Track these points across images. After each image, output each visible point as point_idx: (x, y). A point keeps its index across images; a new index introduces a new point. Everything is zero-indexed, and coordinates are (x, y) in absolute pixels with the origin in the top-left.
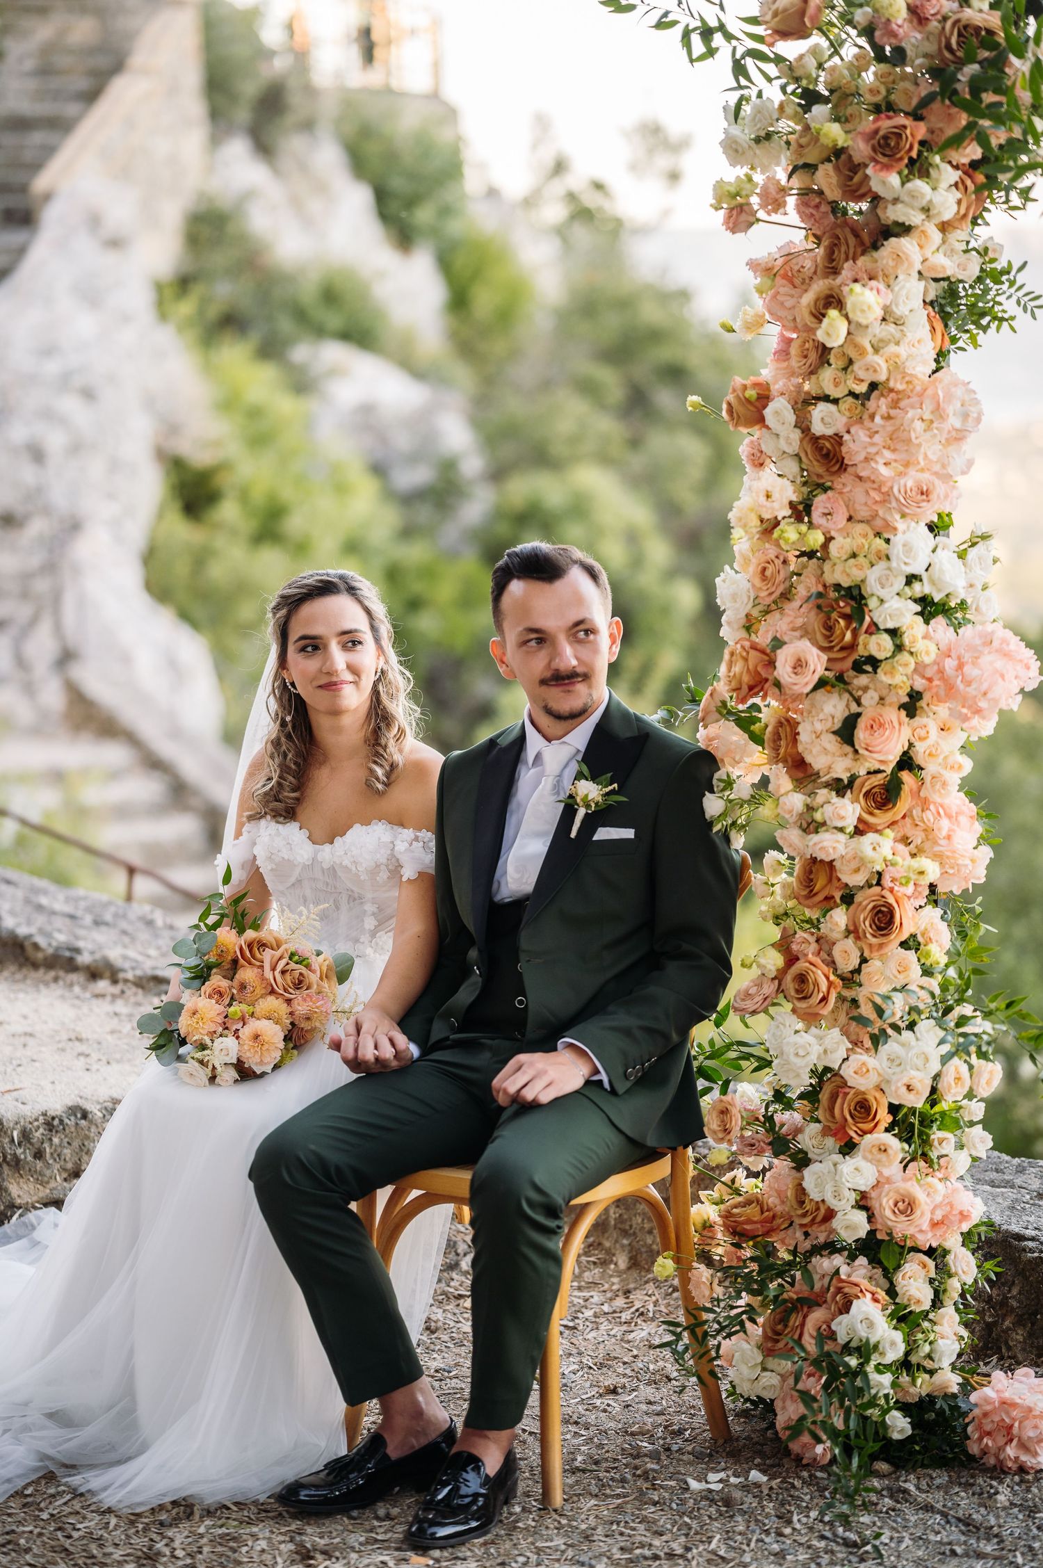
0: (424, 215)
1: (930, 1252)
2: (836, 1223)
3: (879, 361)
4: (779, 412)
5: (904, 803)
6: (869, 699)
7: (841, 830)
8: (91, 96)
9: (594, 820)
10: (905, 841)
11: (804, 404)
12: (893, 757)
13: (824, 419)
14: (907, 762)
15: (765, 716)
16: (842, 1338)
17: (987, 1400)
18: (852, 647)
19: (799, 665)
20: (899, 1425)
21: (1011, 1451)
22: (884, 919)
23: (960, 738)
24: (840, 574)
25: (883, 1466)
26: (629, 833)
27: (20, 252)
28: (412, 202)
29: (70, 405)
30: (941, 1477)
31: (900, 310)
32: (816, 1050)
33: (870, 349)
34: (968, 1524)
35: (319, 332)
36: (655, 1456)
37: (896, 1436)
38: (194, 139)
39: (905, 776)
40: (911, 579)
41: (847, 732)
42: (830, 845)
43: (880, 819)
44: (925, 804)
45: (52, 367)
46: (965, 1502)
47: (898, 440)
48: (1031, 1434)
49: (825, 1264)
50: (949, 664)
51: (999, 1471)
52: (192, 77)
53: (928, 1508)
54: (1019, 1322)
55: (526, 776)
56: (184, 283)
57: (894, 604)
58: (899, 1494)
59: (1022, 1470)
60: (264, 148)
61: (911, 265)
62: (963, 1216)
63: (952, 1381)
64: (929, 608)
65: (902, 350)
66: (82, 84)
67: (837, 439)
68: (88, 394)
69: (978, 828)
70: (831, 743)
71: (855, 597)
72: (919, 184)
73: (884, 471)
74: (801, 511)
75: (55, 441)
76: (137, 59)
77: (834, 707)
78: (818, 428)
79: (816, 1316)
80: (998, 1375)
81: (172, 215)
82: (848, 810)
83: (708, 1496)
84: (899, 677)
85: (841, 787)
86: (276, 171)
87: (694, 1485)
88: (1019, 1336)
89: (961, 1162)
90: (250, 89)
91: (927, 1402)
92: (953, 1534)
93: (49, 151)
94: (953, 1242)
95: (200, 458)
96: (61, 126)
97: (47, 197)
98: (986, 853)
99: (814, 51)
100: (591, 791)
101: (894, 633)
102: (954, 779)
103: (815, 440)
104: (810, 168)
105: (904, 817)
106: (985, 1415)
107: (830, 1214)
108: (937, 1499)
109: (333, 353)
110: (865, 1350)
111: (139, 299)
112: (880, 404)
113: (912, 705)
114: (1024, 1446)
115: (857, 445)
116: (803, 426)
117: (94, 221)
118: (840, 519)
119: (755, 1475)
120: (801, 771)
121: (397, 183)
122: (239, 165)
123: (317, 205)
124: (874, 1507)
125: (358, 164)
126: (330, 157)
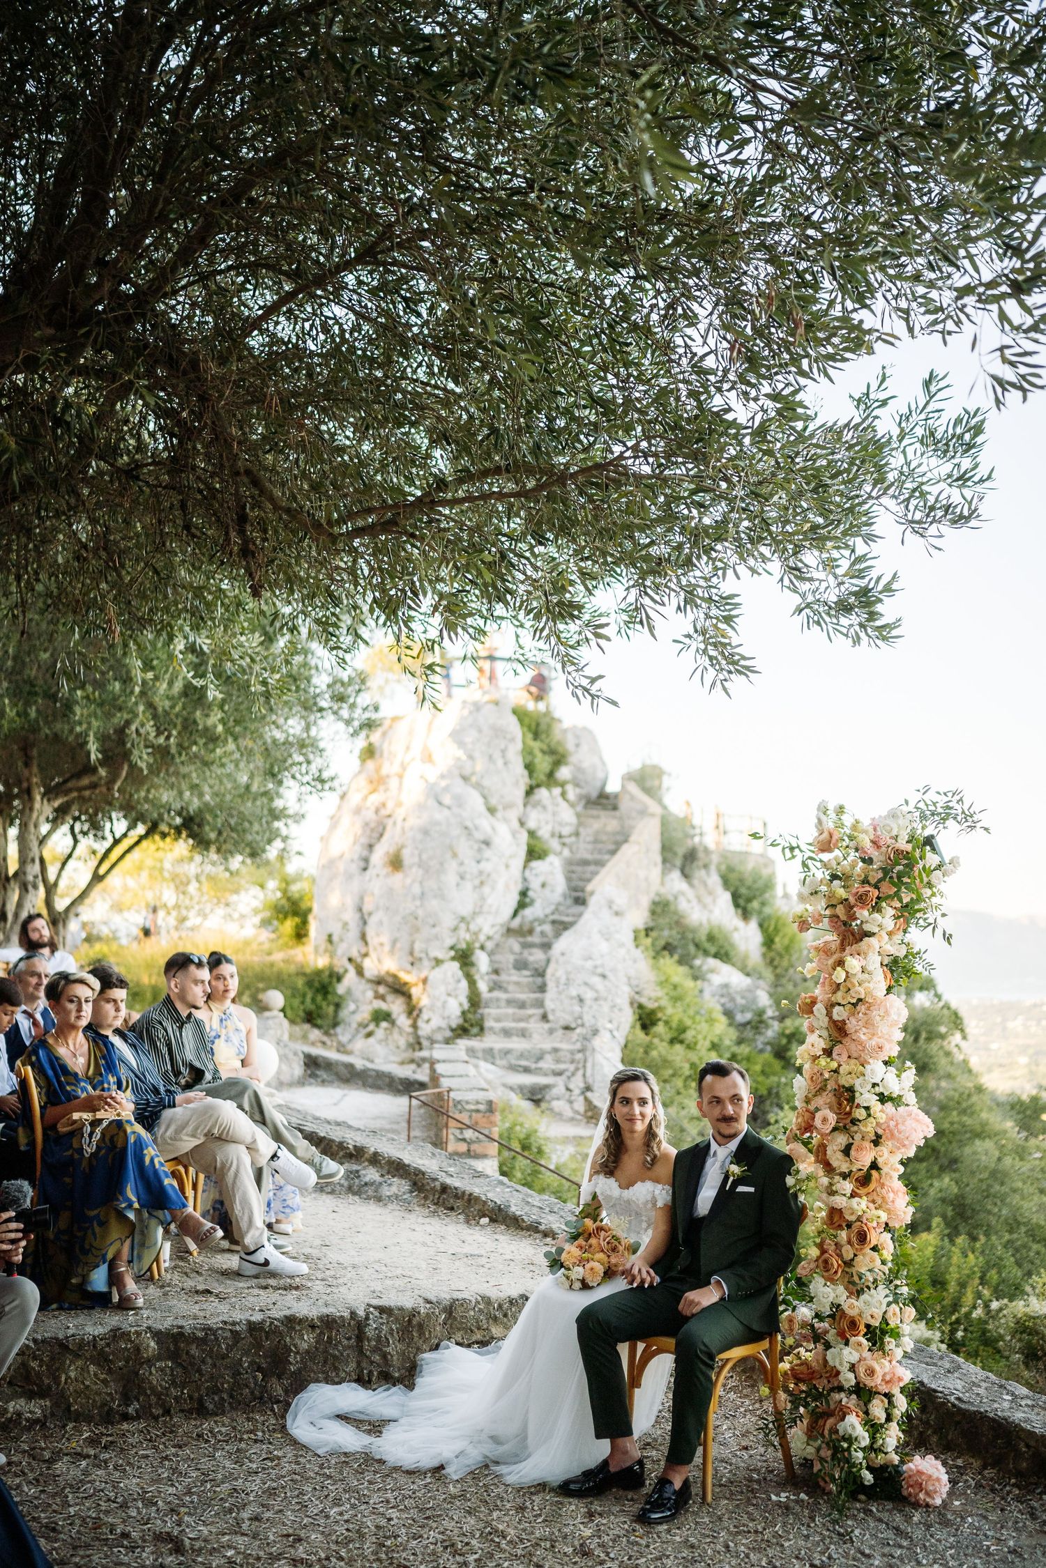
0: (755, 904)
1: (886, 1395)
2: (841, 1378)
3: (861, 990)
4: (819, 1009)
5: (872, 1186)
6: (858, 1137)
7: (845, 1195)
8: (613, 852)
9: (736, 1183)
10: (873, 1202)
11: (830, 1006)
12: (868, 1164)
13: (838, 1014)
14: (874, 1166)
15: (814, 1142)
16: (841, 1433)
17: (911, 1469)
18: (849, 1113)
19: (825, 1120)
20: (868, 1477)
21: (922, 1496)
22: (862, 1237)
23: (898, 1157)
24: (845, 1081)
25: (862, 1497)
26: (752, 1190)
27: (580, 915)
28: (749, 900)
29: (596, 980)
30: (889, 1506)
31: (870, 968)
32: (832, 1295)
33: (857, 984)
34: (898, 1531)
35: (706, 953)
36: (758, 1482)
37: (867, 1483)
38: (657, 871)
39: (874, 1173)
40: (874, 1085)
41: (847, 1151)
42: (840, 1202)
43: (862, 1191)
44: (882, 1186)
45: (589, 964)
46: (898, 1518)
47: (868, 1024)
48: (929, 1488)
49: (836, 1396)
50: (892, 1124)
51: (916, 1505)
52: (657, 846)
53: (880, 1520)
54: (935, 1432)
55: (709, 1161)
56: (648, 931)
57: (867, 1095)
58: (868, 1512)
59: (927, 1505)
60: (686, 875)
61: (876, 949)
62: (900, 1379)
63: (896, 1459)
64: (883, 1099)
65: (871, 985)
66: (612, 847)
67: (844, 1022)
68: (604, 976)
69: (907, 1198)
70: (840, 1155)
71: (851, 1090)
72: (876, 915)
73: (863, 1037)
74: (828, 1053)
75: (589, 995)
76: (632, 838)
77: (842, 1140)
78: (835, 1017)
79: (830, 1421)
80: (917, 1457)
81: (645, 902)
82: (848, 1186)
83: (779, 1504)
84: (869, 1128)
85: (845, 1176)
86: (691, 885)
87: (774, 1498)
88: (934, 1439)
89: (899, 1353)
90: (681, 851)
91: (884, 1467)
92: (890, 1534)
93: (595, 873)
94: (896, 1391)
95: (651, 1005)
96: (600, 864)
97: (592, 893)
98: (911, 1210)
99: (836, 858)
100: (735, 1169)
101: (867, 1108)
102: (896, 1175)
103: (835, 1022)
104: (834, 906)
105: (873, 1191)
106: (910, 1477)
107: (838, 1373)
108: (885, 1516)
109: (712, 962)
110: (850, 1440)
111: (628, 937)
112: (862, 1008)
113: (877, 1141)
114: (928, 1494)
115: (852, 1025)
116: (829, 1014)
117: (610, 904)
118: (845, 1057)
119: (803, 1496)
120: (829, 1168)
121: (743, 891)
122: (676, 882)
123: (708, 900)
124: (854, 1517)
125: (726, 883)
126: (714, 880)
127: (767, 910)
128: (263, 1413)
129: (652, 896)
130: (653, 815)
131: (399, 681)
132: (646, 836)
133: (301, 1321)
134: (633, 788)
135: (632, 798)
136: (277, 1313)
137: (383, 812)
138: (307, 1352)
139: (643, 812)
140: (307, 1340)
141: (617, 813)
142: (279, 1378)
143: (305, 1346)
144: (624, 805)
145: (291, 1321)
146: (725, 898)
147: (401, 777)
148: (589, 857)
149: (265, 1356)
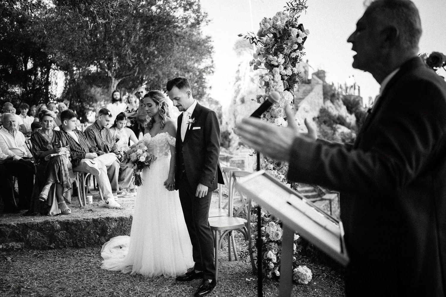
0: (354, 109)
7: (271, 169)
9: (192, 126)
17: (295, 271)
21: (299, 280)
26: (199, 128)
28: (352, 108)
33: (272, 87)
35: (337, 123)
37: (277, 275)
38: (321, 101)
42: (269, 172)
43: (278, 168)
48: (303, 278)
51: (297, 284)
52: (321, 93)
56: (318, 118)
59: (302, 284)
60: (332, 102)
61: (277, 72)
73: (274, 108)
76: (314, 90)
81: (318, 109)
82: (272, 166)
83: (247, 282)
85: (271, 163)
86: (333, 104)
87: (247, 279)
90: (330, 94)
93: (301, 101)
96: (303, 99)
97: (299, 106)
100: (191, 120)
105: (282, 168)
106: (295, 273)
109: (338, 126)
110: (269, 260)
114: (302, 280)
117: (304, 109)
118: (270, 116)
121: (350, 105)
122: (329, 103)
123: (339, 108)
124: (271, 288)
125: (345, 103)
126: (341, 102)
127: (357, 111)
128: (97, 247)
129: (320, 107)
130: (320, 84)
131: (245, 50)
132: (318, 90)
133: (111, 219)
134: (315, 77)
135: (315, 80)
136: (105, 216)
137: (240, 87)
138: (114, 229)
139: (318, 83)
140: (114, 225)
141: (310, 85)
142: (104, 237)
143: (113, 227)
144: (313, 82)
145: (108, 219)
146: (344, 108)
147: (244, 76)
148: (301, 97)
149: (99, 230)
